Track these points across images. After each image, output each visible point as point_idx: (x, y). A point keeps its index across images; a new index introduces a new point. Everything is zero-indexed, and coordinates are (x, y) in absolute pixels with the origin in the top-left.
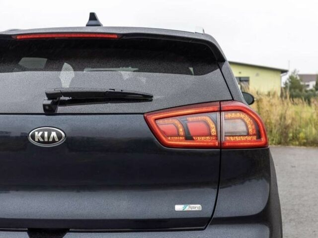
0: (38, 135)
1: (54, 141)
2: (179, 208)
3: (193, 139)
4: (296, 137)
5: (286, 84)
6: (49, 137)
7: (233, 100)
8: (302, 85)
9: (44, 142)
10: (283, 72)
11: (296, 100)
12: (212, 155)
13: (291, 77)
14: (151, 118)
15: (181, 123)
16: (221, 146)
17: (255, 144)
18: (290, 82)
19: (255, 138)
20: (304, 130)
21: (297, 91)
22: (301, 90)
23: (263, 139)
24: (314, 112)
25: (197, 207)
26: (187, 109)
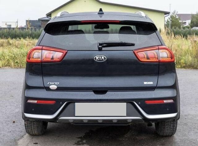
0: (97, 58)
1: (103, 60)
2: (145, 83)
3: (149, 59)
4: (179, 63)
5: (168, 21)
6: (101, 59)
7: (162, 45)
8: (180, 23)
9: (99, 60)
10: (166, 13)
11: (177, 36)
12: (156, 65)
13: (172, 17)
14: (136, 52)
15: (146, 54)
16: (159, 62)
17: (170, 61)
18: (171, 21)
19: (170, 59)
20: (184, 58)
21: (177, 28)
22: (180, 28)
23: (173, 59)
24: (190, 46)
25: (151, 83)
26: (147, 48)
